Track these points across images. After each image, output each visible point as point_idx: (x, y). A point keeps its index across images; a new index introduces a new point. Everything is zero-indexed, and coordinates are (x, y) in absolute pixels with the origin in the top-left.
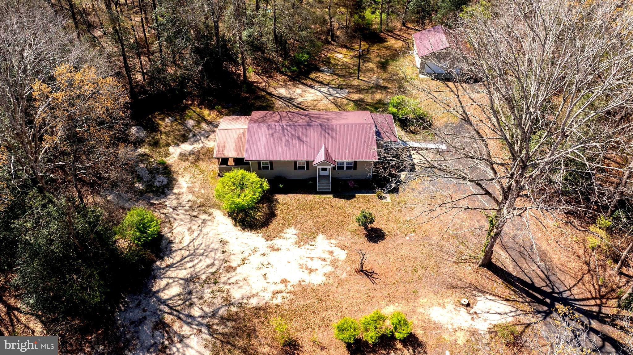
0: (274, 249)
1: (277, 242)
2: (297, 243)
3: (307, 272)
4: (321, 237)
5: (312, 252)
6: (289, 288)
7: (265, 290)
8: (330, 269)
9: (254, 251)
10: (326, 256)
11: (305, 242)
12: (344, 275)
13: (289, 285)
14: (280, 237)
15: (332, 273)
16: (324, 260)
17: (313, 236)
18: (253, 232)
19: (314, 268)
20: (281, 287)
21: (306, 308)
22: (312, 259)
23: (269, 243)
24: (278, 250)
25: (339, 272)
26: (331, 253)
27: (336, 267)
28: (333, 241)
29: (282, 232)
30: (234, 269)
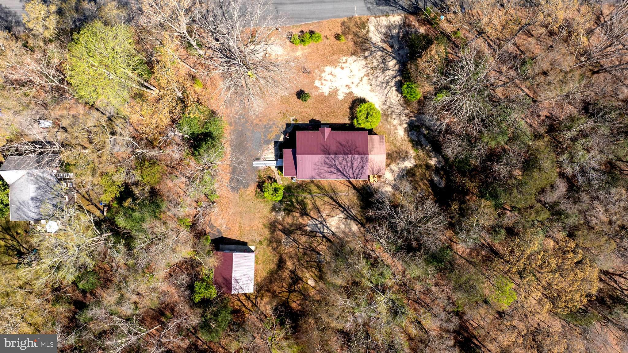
0: (348, 86)
1: (347, 91)
2: (338, 90)
3: (333, 73)
4: (326, 94)
5: (330, 85)
6: (340, 64)
7: (350, 64)
8: (323, 75)
9: (357, 86)
10: (324, 82)
11: (334, 91)
12: (316, 71)
13: (340, 66)
14: (346, 94)
15: (321, 72)
16: (325, 80)
17: (330, 95)
18: (359, 97)
19: (330, 75)
20: (344, 65)
21: (333, 54)
22: (331, 81)
23: (351, 90)
24: (346, 86)
25: (319, 73)
26: (322, 84)
27: (320, 76)
28: (321, 91)
29: (345, 97)
30: (365, 75)
